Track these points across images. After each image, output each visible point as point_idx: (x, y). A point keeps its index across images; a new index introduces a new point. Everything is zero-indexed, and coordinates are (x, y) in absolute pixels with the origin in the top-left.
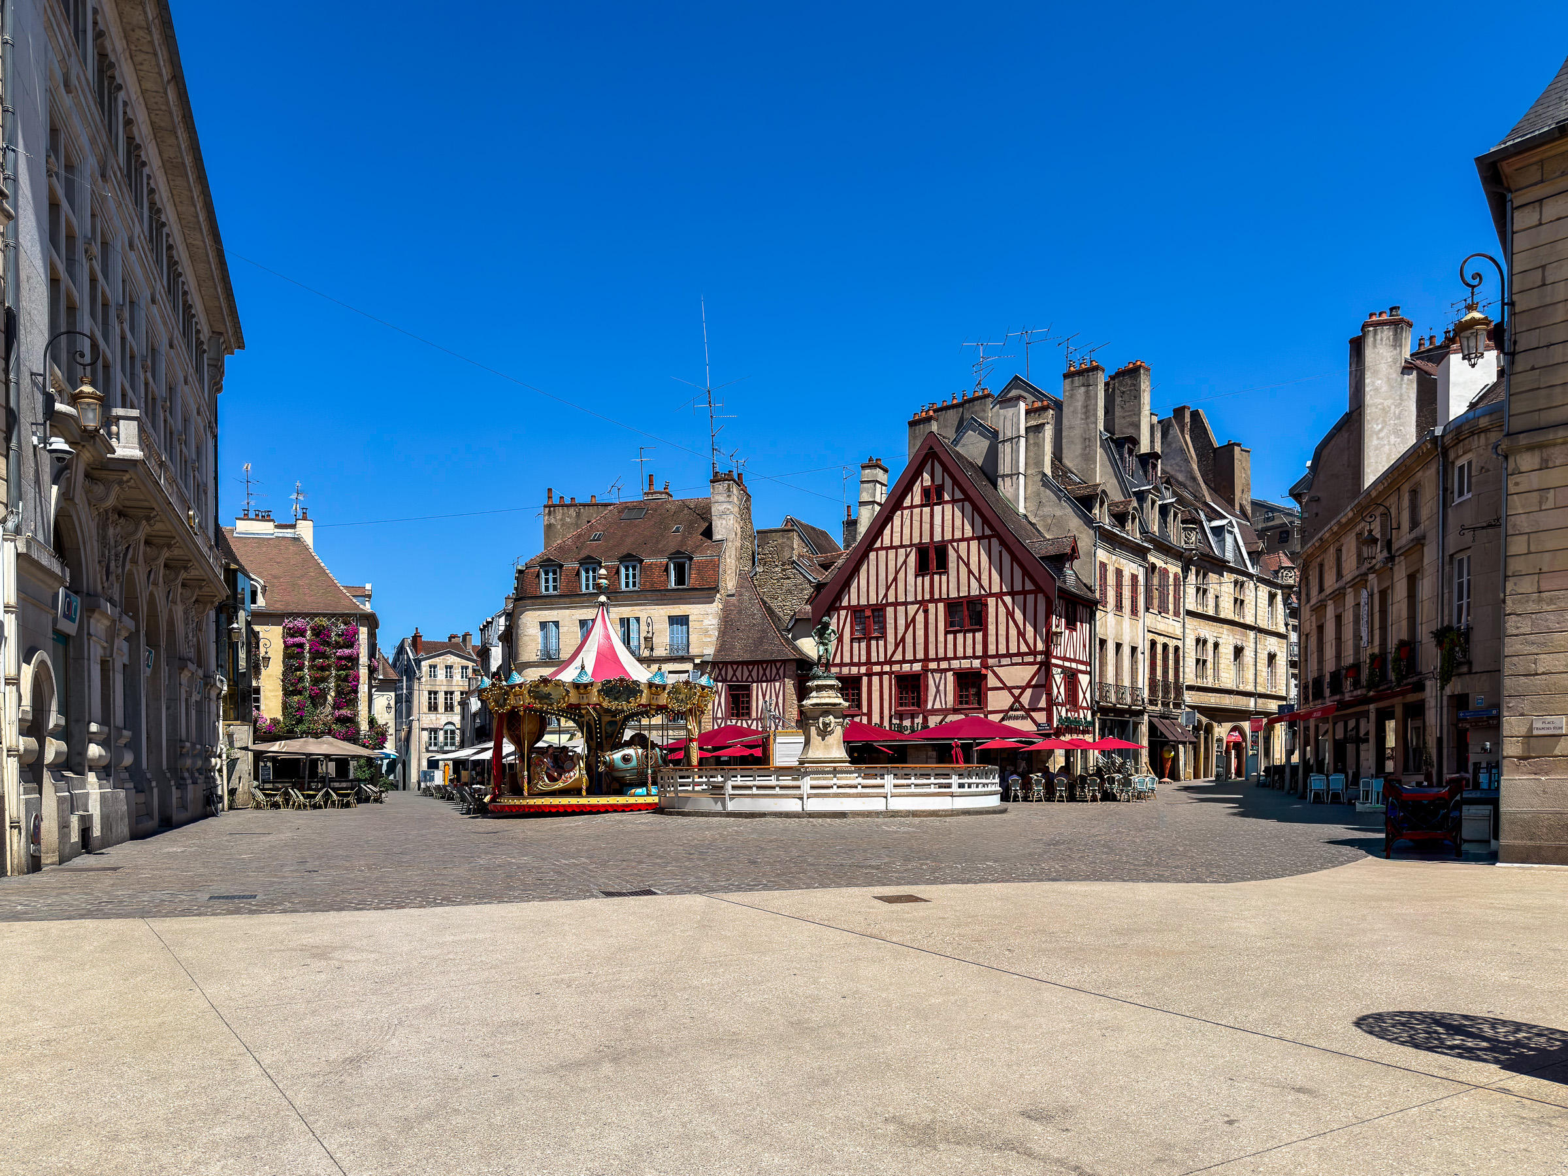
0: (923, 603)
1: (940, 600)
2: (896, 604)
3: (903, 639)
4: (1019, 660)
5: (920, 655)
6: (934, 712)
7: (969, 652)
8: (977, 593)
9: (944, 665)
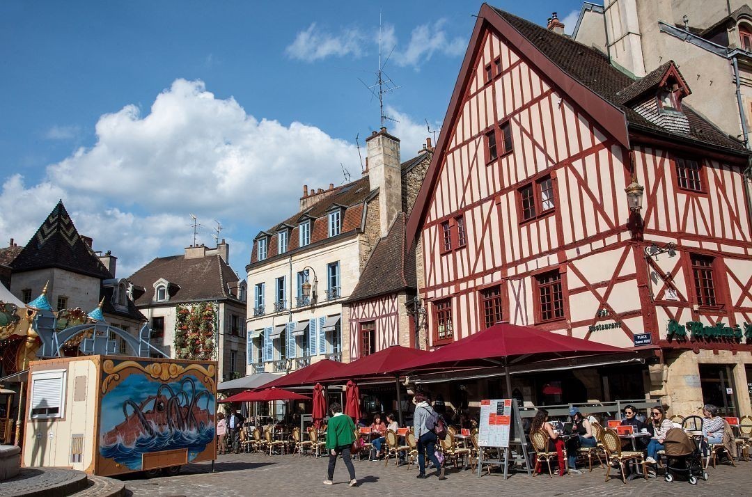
0: (494, 197)
1: (510, 188)
2: (472, 207)
3: (482, 245)
5: (499, 260)
7: (545, 247)
8: (545, 167)
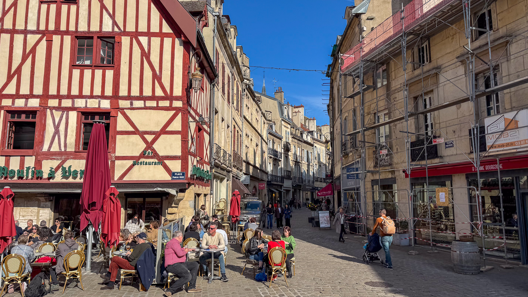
0: (46, 34)
1: (67, 32)
2: (11, 32)
3: (19, 70)
4: (153, 104)
5: (38, 90)
6: (50, 155)
7: (97, 91)
8: (110, 30)
9: (66, 103)
